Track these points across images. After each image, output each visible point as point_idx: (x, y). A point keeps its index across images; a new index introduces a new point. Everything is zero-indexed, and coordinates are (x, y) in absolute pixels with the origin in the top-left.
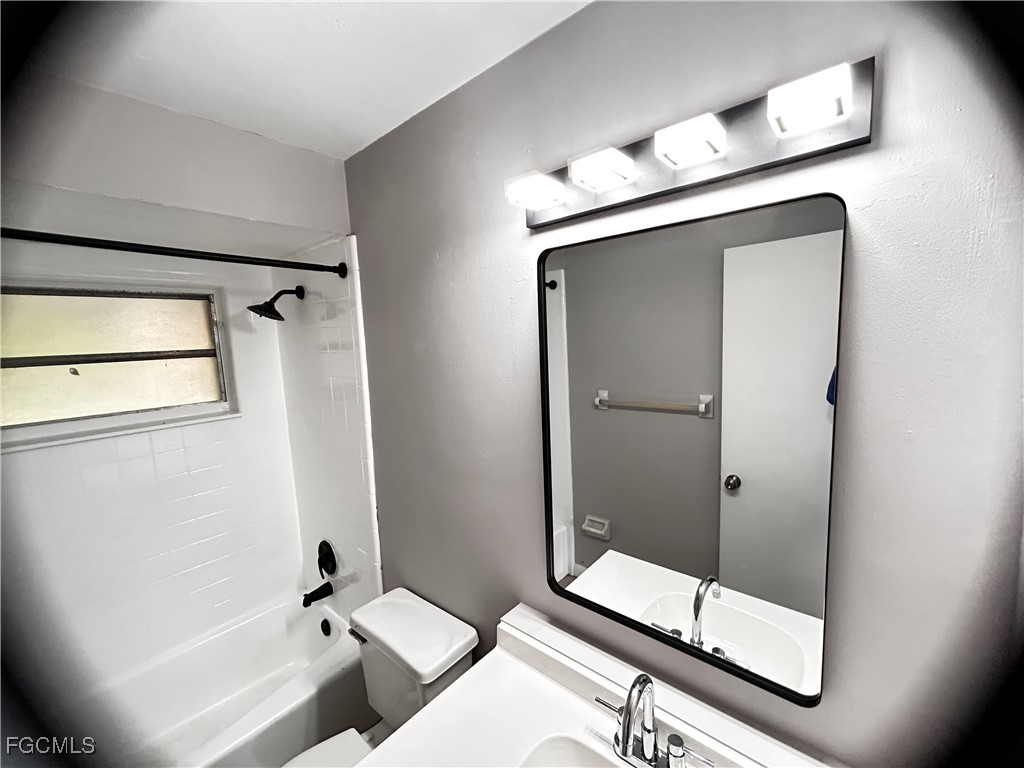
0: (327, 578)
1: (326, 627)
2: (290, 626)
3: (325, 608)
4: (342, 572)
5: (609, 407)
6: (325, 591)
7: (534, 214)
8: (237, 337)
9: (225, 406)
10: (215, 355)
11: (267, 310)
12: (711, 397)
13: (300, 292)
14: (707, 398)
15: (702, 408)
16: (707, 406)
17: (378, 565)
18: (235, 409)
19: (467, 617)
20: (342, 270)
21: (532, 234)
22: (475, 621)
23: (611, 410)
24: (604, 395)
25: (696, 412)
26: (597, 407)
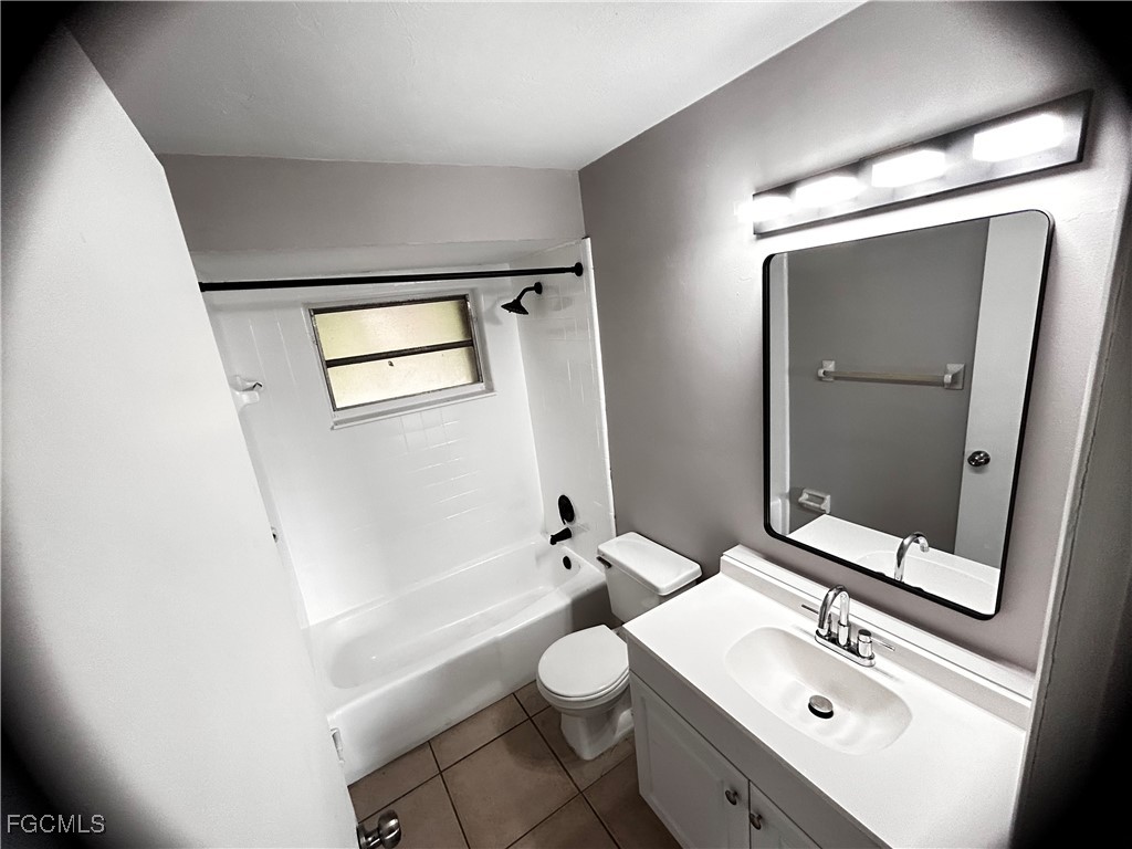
0: (568, 525)
1: (567, 563)
2: (539, 558)
3: (565, 547)
4: (580, 520)
5: (836, 378)
6: (565, 535)
7: (761, 224)
8: (489, 330)
9: (480, 387)
10: (472, 345)
11: (515, 307)
12: (962, 366)
13: (538, 288)
14: (955, 367)
15: (948, 378)
16: (955, 377)
17: (612, 514)
18: (490, 389)
19: (691, 557)
20: (578, 269)
21: (758, 239)
22: (699, 560)
23: (837, 382)
24: (830, 366)
25: (942, 384)
26: (820, 379)
